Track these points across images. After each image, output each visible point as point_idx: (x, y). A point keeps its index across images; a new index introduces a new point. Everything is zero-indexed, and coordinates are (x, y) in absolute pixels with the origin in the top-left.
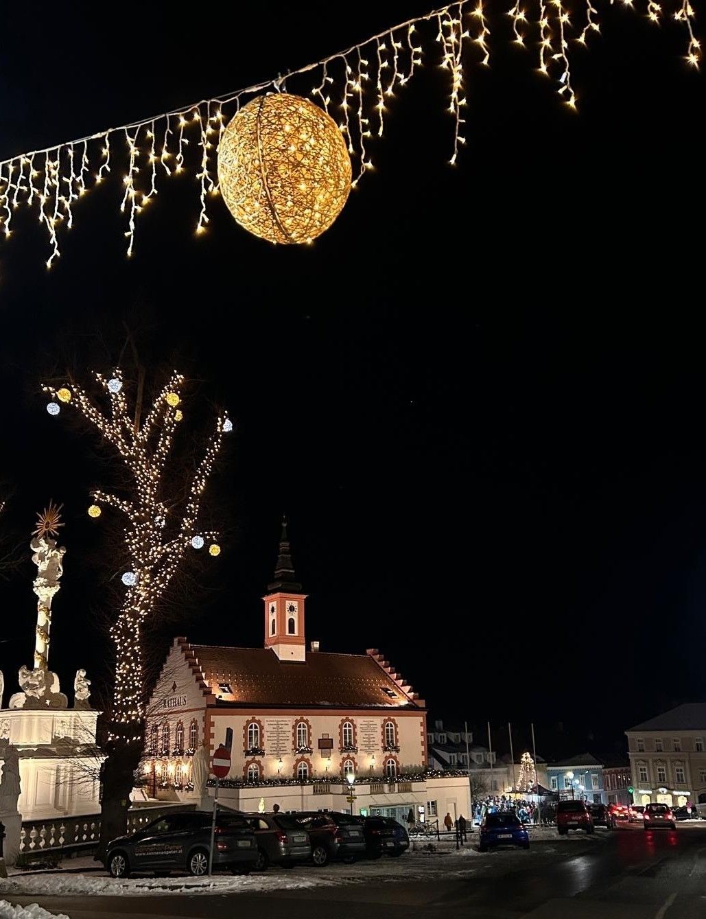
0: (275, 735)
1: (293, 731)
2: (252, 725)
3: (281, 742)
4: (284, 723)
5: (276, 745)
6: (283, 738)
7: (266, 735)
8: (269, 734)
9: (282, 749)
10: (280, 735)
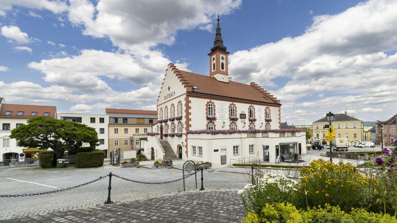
0: (221, 110)
1: (229, 109)
2: (210, 104)
3: (223, 114)
4: (225, 105)
5: (221, 115)
6: (224, 112)
7: (217, 110)
8: (218, 109)
9: (224, 117)
10: (223, 110)
